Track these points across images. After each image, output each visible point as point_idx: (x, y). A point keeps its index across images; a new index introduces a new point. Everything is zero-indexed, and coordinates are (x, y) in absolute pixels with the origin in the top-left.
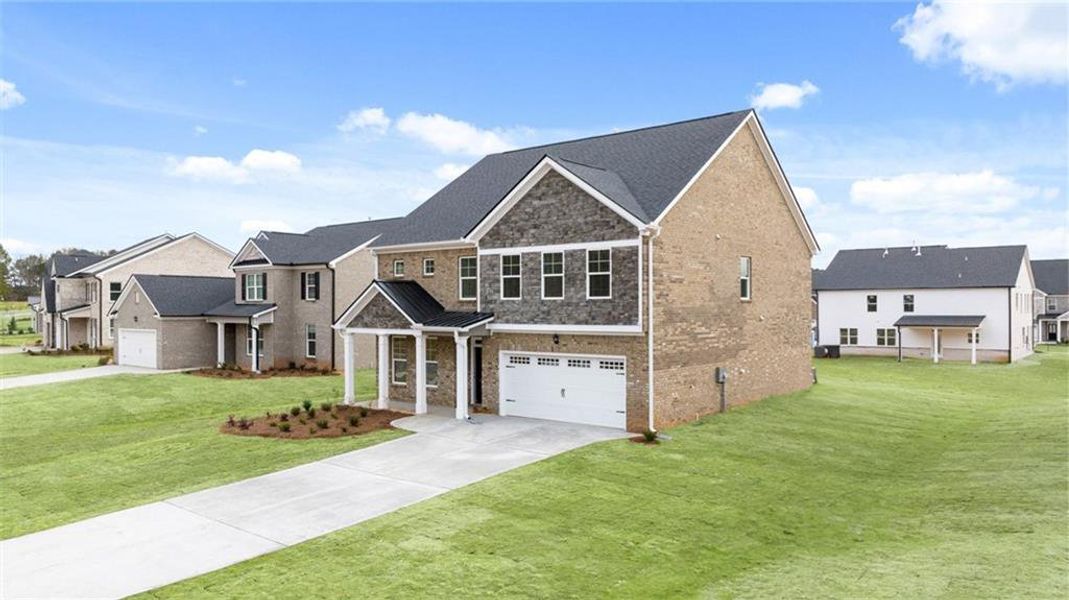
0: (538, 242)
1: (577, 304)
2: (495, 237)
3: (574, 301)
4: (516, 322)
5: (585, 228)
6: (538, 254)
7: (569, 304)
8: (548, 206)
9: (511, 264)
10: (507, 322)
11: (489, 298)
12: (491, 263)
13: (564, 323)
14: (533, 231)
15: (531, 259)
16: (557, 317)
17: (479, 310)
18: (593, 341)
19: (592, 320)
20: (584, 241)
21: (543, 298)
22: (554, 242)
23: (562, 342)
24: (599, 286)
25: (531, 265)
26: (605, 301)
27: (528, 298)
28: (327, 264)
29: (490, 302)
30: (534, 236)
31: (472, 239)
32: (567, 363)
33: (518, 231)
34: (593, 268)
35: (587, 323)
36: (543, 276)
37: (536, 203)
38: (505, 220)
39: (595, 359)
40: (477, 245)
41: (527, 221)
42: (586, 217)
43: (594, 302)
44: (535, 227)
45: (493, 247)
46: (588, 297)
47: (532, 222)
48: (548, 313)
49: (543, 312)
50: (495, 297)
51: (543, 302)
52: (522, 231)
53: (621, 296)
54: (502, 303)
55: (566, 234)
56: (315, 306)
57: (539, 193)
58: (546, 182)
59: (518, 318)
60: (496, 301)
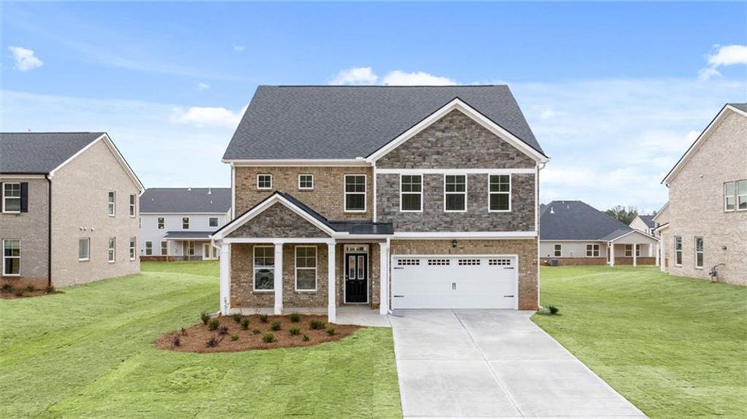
0: (441, 166)
1: (480, 216)
2: (393, 159)
3: (477, 213)
4: (417, 230)
5: (487, 157)
6: (442, 176)
7: (471, 216)
8: (451, 138)
9: (411, 183)
10: (408, 230)
11: (387, 210)
12: (390, 181)
13: (466, 231)
14: (435, 157)
15: (434, 179)
16: (460, 226)
17: (375, 221)
18: (488, 244)
19: (494, 227)
20: (486, 167)
21: (445, 211)
22: (457, 167)
23: (459, 246)
24: (499, 202)
25: (433, 184)
26: (505, 214)
27: (431, 210)
28: (46, 174)
29: (389, 214)
30: (436, 161)
31: (372, 160)
32: (458, 262)
33: (420, 155)
34: (494, 188)
35: (488, 230)
36: (445, 193)
37: (439, 134)
38: (405, 146)
39: (485, 259)
40: (374, 164)
41: (430, 148)
42: (488, 149)
43: (496, 214)
44: (438, 153)
45: (392, 167)
46: (490, 211)
47: (435, 149)
48: (451, 223)
49: (446, 222)
50: (394, 210)
51: (445, 215)
52: (424, 157)
53: (519, 211)
54: (403, 214)
55: (470, 160)
56: (19, 219)
57: (442, 126)
58: (449, 118)
59: (420, 227)
60: (394, 213)
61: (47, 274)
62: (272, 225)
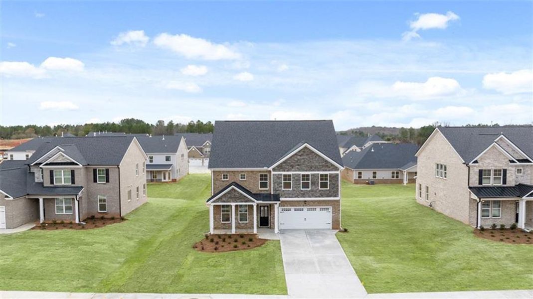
0: (299, 170)
1: (316, 191)
2: (280, 168)
3: (315, 190)
4: (290, 197)
5: (319, 167)
6: (300, 174)
7: (312, 191)
8: (303, 159)
9: (287, 177)
10: (286, 197)
11: (277, 189)
12: (279, 177)
13: (311, 197)
14: (297, 167)
15: (297, 176)
16: (307, 195)
17: (272, 193)
18: (319, 203)
19: (322, 196)
20: (318, 171)
21: (302, 189)
22: (306, 171)
23: (307, 203)
24: (324, 185)
25: (296, 178)
26: (326, 190)
27: (295, 189)
28: (118, 166)
29: (278, 190)
30: (297, 168)
31: (270, 169)
32: (307, 210)
33: (291, 166)
34: (321, 180)
35: (319, 197)
36: (301, 182)
37: (299, 157)
38: (284, 162)
39: (318, 208)
40: (271, 170)
41: (294, 163)
42: (319, 163)
43: (322, 190)
44: (298, 165)
45: (279, 171)
46: (320, 189)
47: (297, 164)
48: (304, 194)
49: (302, 194)
50: (280, 189)
51: (302, 191)
52: (292, 166)
53: (332, 189)
54: (284, 191)
55: (311, 168)
56: (105, 186)
57: (300, 154)
58: (303, 151)
59: (291, 196)
60: (280, 190)
61: (119, 210)
62: (231, 197)
